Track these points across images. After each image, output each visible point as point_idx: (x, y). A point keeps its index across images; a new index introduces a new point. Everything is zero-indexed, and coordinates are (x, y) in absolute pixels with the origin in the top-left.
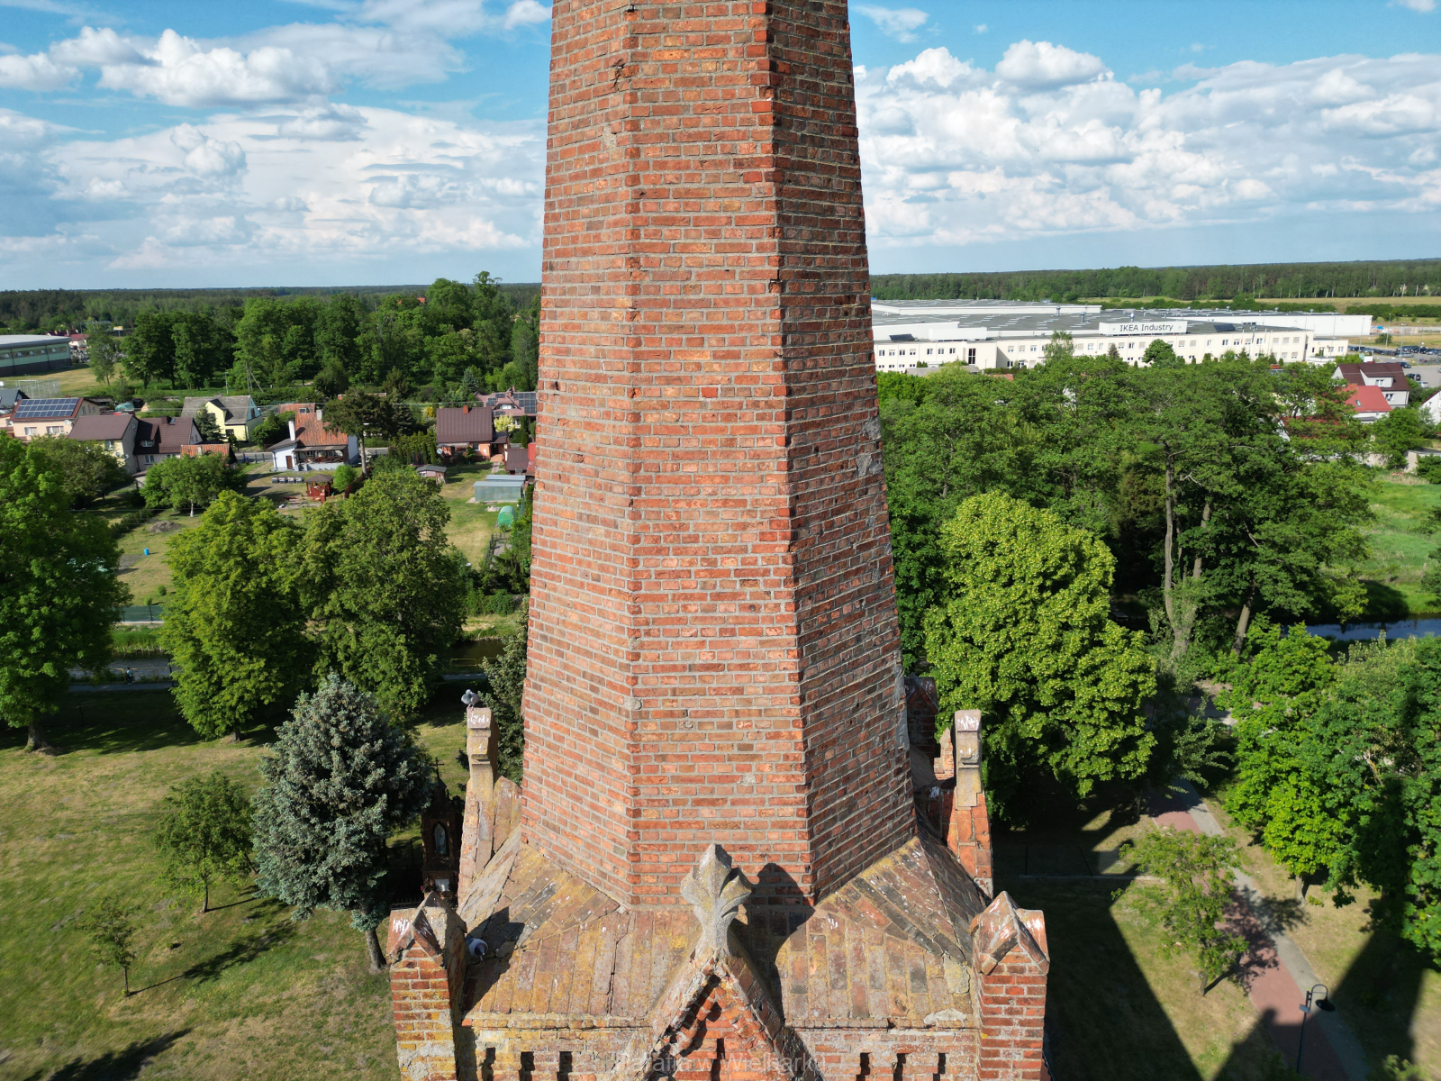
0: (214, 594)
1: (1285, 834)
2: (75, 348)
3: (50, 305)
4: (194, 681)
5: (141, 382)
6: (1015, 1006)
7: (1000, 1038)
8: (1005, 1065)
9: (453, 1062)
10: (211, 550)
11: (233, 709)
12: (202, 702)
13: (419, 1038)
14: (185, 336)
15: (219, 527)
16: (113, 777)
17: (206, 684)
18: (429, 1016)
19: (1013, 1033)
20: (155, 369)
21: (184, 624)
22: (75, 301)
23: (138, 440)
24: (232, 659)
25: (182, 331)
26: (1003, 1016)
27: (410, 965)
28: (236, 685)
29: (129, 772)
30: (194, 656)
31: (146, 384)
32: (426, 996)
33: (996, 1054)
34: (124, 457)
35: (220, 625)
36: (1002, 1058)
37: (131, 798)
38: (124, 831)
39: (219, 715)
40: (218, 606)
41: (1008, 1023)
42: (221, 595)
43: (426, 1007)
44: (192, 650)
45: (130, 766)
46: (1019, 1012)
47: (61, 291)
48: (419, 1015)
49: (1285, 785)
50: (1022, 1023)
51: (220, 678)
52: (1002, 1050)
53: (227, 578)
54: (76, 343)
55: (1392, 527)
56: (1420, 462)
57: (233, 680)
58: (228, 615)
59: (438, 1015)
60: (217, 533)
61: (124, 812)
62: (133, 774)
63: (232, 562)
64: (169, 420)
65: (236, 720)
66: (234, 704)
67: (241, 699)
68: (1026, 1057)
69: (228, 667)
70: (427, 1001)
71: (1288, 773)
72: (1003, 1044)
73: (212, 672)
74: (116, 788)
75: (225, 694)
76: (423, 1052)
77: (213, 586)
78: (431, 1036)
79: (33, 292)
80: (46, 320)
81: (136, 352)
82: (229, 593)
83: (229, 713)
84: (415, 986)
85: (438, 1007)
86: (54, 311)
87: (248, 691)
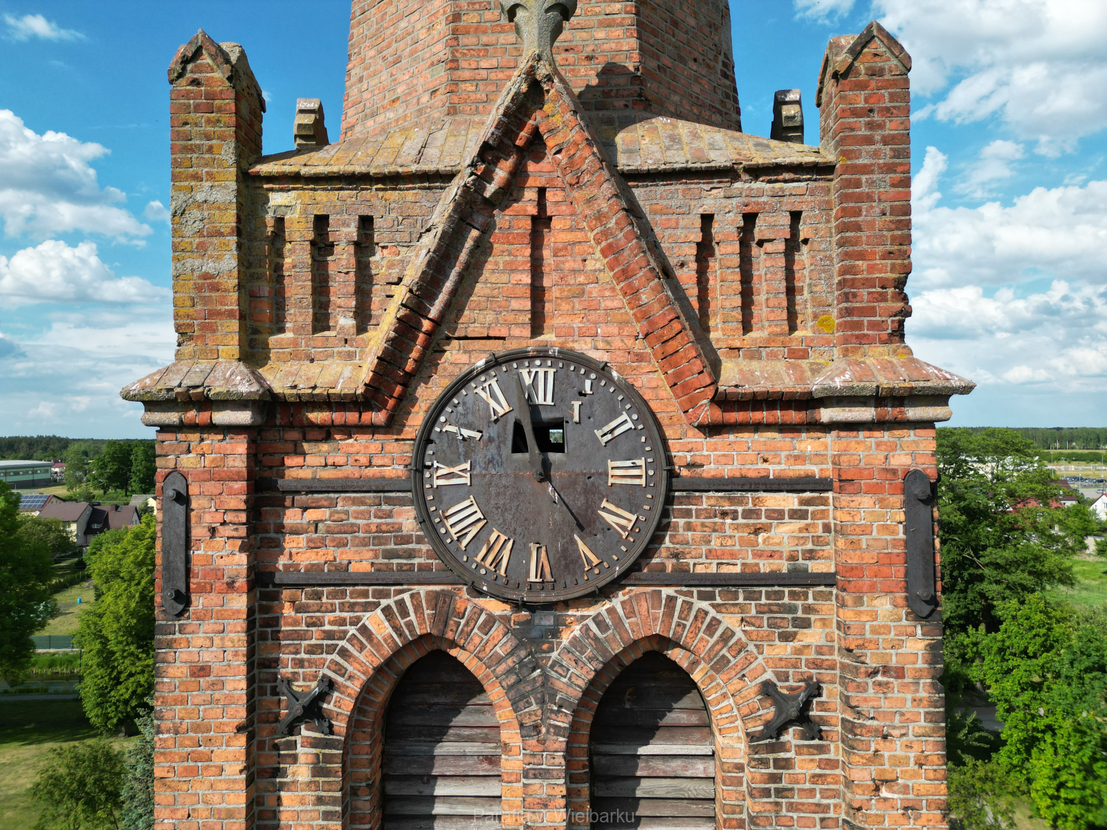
0: (124, 597)
1: (1050, 792)
2: (56, 473)
3: (43, 445)
4: (96, 676)
5: (102, 492)
6: (876, 118)
7: (861, 161)
8: (869, 197)
9: (233, 212)
10: (129, 559)
11: (126, 702)
12: (101, 695)
13: (197, 177)
14: (141, 457)
15: (138, 542)
16: (10, 764)
17: (107, 678)
18: (210, 149)
19: (876, 154)
20: (114, 482)
21: (96, 624)
22: (64, 443)
23: (89, 524)
24: (132, 654)
25: (140, 453)
26: (863, 132)
27: (196, 82)
28: (132, 679)
29: (27, 759)
30: (100, 652)
31: (105, 493)
32: (209, 121)
33: (858, 184)
34: (77, 535)
35: (127, 621)
36: (865, 189)
37: (21, 781)
38: (8, 807)
39: (113, 708)
40: (127, 606)
41: (869, 141)
42: (131, 597)
43: (208, 137)
44: (99, 646)
45: (26, 755)
46: (881, 126)
47: (54, 436)
48: (199, 147)
49: (1042, 746)
50: (885, 141)
51: (120, 673)
52: (864, 178)
53: (138, 584)
54: (57, 470)
55: (1086, 589)
56: (1098, 544)
57: (131, 675)
58: (132, 614)
59: (221, 147)
60: (136, 546)
61: (12, 792)
62: (28, 762)
63: (144, 569)
64: (117, 507)
65: (127, 713)
66: (127, 696)
67: (134, 692)
68: (893, 185)
69: (127, 662)
70: (209, 129)
71: (1043, 732)
72: (866, 169)
73: (114, 668)
74: (9, 773)
75: (122, 689)
76: (200, 197)
77: (125, 590)
78: (211, 176)
79: (32, 437)
80: (39, 453)
81: (102, 468)
82: (137, 595)
83: (121, 708)
84: (197, 109)
85: (222, 138)
86: (45, 449)
87: (141, 686)
